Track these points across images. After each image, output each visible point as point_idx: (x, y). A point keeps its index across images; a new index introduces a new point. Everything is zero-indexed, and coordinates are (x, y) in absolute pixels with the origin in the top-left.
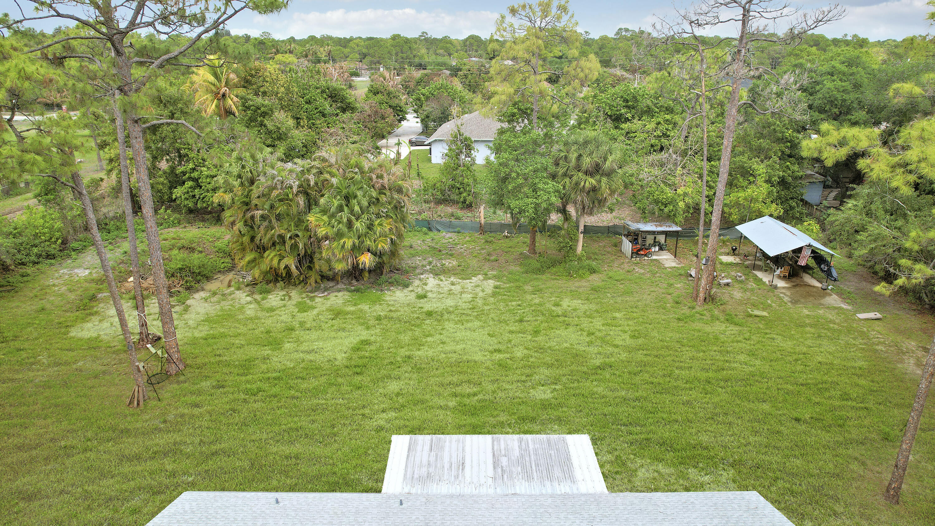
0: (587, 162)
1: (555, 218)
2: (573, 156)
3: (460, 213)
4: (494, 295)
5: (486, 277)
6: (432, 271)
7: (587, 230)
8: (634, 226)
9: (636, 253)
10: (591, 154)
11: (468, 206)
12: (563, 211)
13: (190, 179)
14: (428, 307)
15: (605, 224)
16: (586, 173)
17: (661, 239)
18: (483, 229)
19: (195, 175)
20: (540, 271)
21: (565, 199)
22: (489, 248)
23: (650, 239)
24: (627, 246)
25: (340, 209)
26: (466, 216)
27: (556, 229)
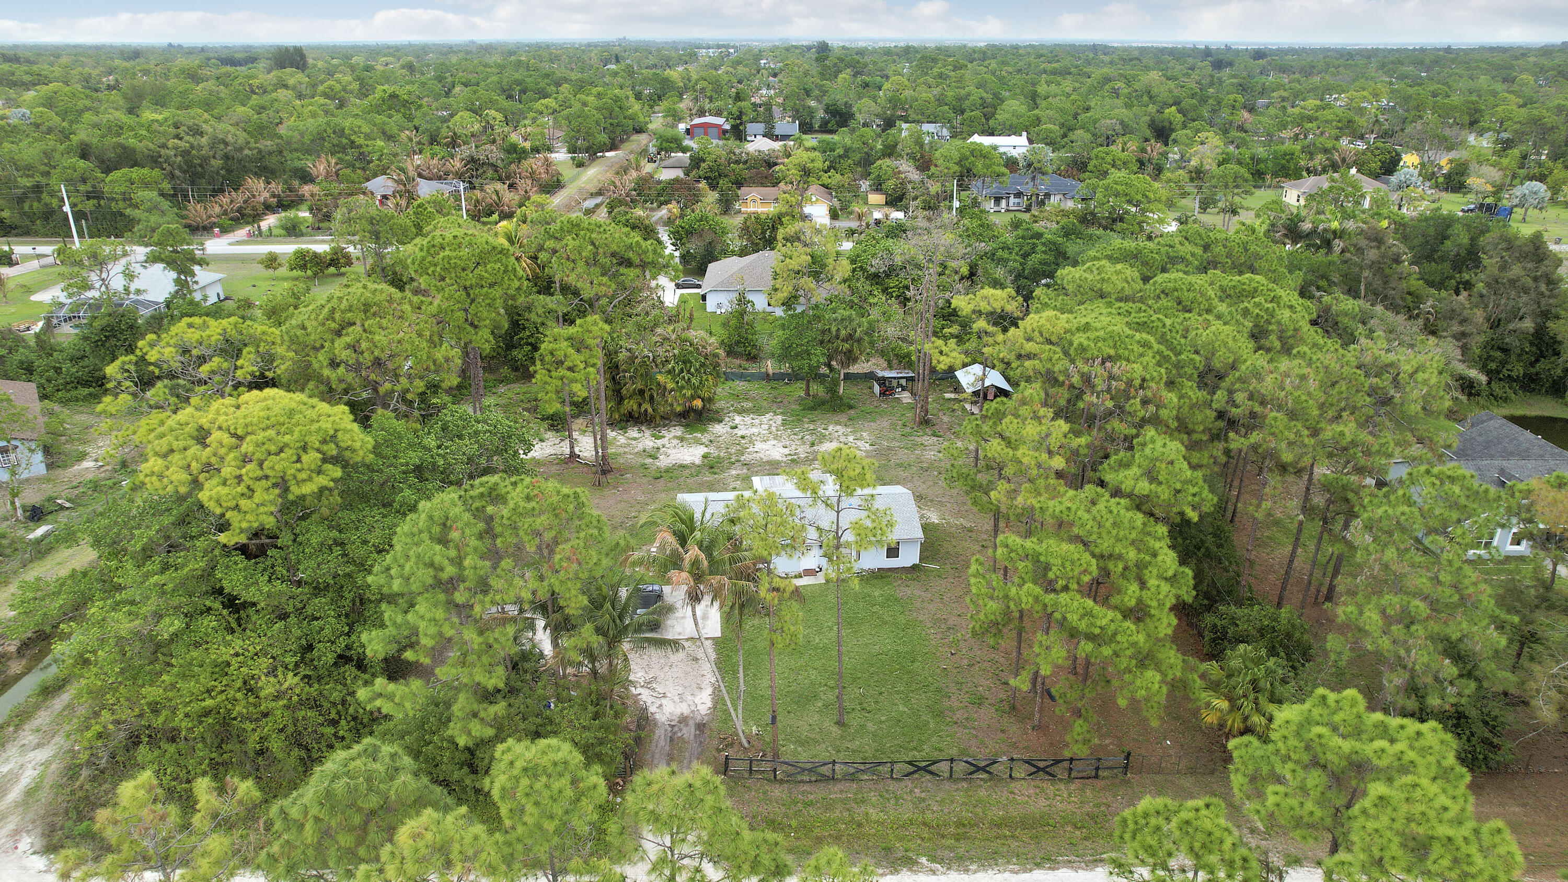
0: (843, 333)
1: (824, 370)
2: (834, 329)
3: (745, 364)
4: (783, 425)
5: (775, 414)
6: (735, 411)
7: (848, 377)
8: (881, 374)
9: (883, 393)
10: (845, 328)
11: (753, 358)
12: (829, 366)
13: (528, 344)
14: (740, 433)
15: (865, 371)
16: (843, 340)
17: (903, 382)
18: (767, 377)
19: (532, 340)
20: (813, 408)
21: (830, 358)
22: (775, 393)
23: (894, 383)
24: (877, 389)
25: (682, 371)
26: (753, 369)
27: (824, 375)
